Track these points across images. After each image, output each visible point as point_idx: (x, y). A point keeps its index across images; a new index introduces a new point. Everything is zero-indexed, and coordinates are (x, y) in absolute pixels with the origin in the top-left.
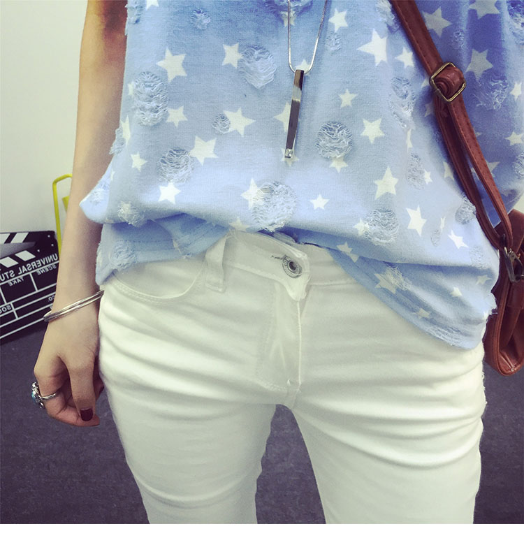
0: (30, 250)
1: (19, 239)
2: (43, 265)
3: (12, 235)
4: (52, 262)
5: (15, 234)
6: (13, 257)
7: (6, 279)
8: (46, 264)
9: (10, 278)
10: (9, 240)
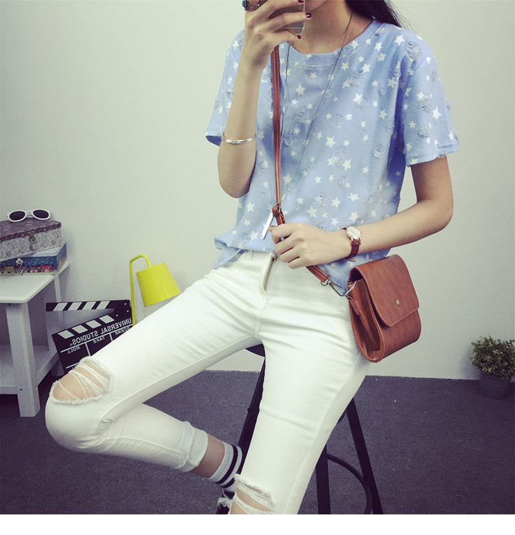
0: (110, 315)
1: (102, 306)
2: (120, 327)
3: (98, 303)
4: (127, 325)
5: (100, 302)
6: (98, 320)
7: (91, 338)
8: (122, 326)
9: (95, 337)
10: (95, 307)
